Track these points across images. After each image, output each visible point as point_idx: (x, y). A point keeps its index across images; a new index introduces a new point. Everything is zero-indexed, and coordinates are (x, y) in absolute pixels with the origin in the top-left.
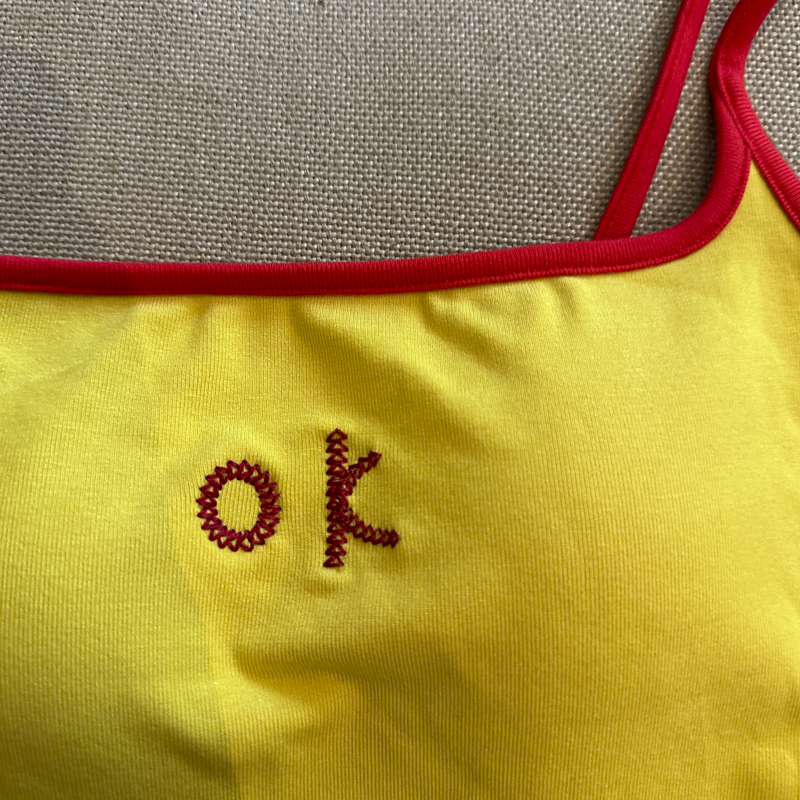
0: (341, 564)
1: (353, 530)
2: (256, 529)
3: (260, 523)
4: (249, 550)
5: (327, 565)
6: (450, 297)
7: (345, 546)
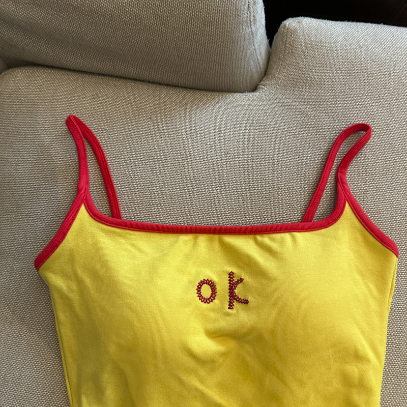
0: (233, 308)
1: (236, 299)
2: (210, 298)
3: (211, 296)
4: (209, 303)
5: (229, 308)
6: (262, 237)
7: (234, 303)
